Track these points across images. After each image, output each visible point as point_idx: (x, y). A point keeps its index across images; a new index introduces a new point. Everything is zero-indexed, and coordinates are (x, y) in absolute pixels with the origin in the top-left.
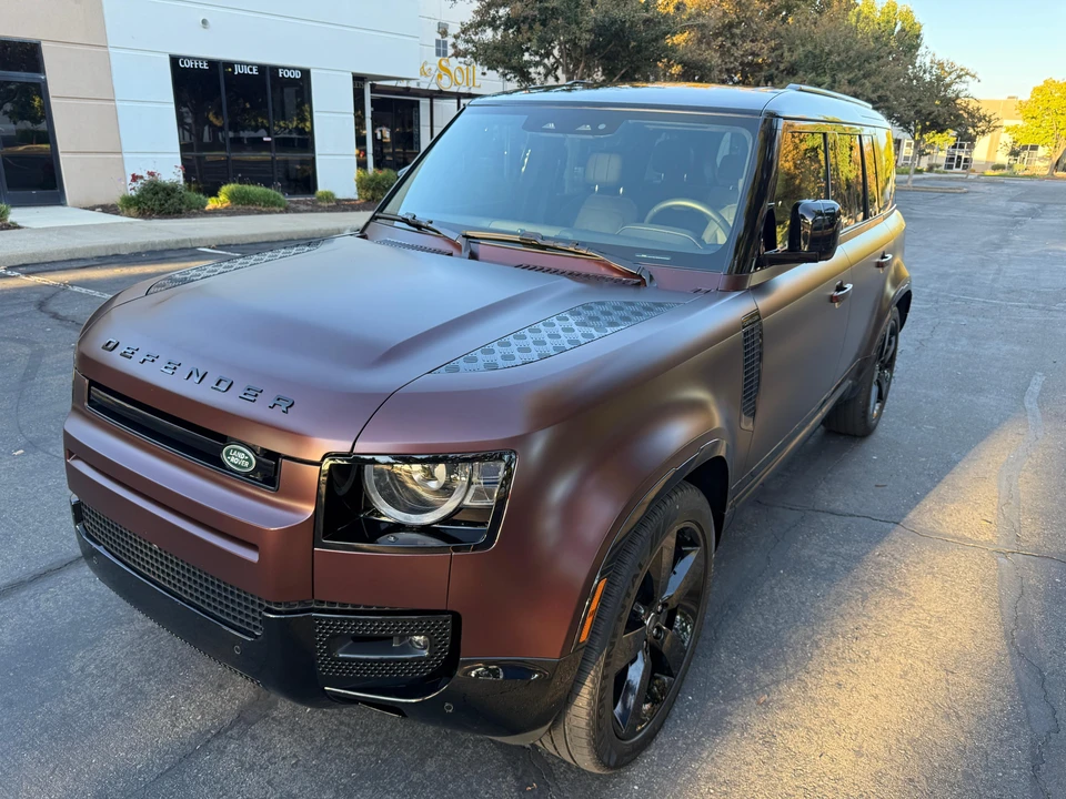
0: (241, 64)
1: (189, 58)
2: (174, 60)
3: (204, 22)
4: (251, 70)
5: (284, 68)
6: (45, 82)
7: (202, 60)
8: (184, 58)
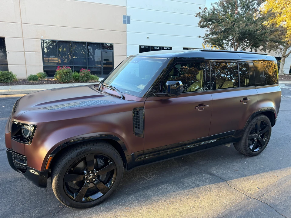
0: (155, 47)
1: (144, 46)
2: (140, 46)
3: (148, 37)
4: (158, 48)
5: (166, 47)
6: (113, 52)
7: (146, 46)
8: (143, 46)
